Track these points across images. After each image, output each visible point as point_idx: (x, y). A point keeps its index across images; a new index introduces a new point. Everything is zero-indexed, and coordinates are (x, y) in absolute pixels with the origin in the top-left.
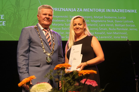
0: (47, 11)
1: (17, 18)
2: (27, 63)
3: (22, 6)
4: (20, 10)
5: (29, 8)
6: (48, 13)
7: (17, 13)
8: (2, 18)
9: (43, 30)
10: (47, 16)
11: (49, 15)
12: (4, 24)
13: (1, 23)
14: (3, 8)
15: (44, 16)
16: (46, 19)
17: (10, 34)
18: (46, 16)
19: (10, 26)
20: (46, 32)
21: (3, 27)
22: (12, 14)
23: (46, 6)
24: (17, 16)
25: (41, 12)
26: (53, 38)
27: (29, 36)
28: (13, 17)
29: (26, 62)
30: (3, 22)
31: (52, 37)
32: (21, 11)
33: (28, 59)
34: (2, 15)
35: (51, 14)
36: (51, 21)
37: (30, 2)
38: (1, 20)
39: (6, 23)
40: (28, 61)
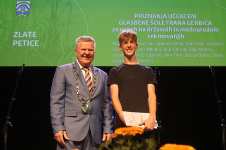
0: (87, 45)
1: (54, 35)
2: (62, 112)
3: (59, 19)
4: (57, 25)
5: (69, 21)
6: (88, 47)
7: (54, 29)
8: (33, 36)
9: (82, 69)
10: (87, 52)
11: (89, 50)
12: (37, 44)
13: (33, 43)
14: (34, 23)
15: (83, 52)
16: (85, 55)
17: (44, 58)
18: (85, 51)
19: (44, 47)
20: (86, 71)
21: (35, 49)
22: (47, 31)
23: (85, 38)
24: (53, 33)
25: (79, 46)
26: (95, 79)
27: (64, 78)
28: (48, 34)
29: (60, 111)
30: (36, 41)
31: (93, 77)
32: (59, 26)
33: (64, 107)
34: (34, 32)
35: (92, 48)
36: (93, 56)
37: (70, 14)
38: (33, 39)
39: (39, 43)
40: (63, 109)
